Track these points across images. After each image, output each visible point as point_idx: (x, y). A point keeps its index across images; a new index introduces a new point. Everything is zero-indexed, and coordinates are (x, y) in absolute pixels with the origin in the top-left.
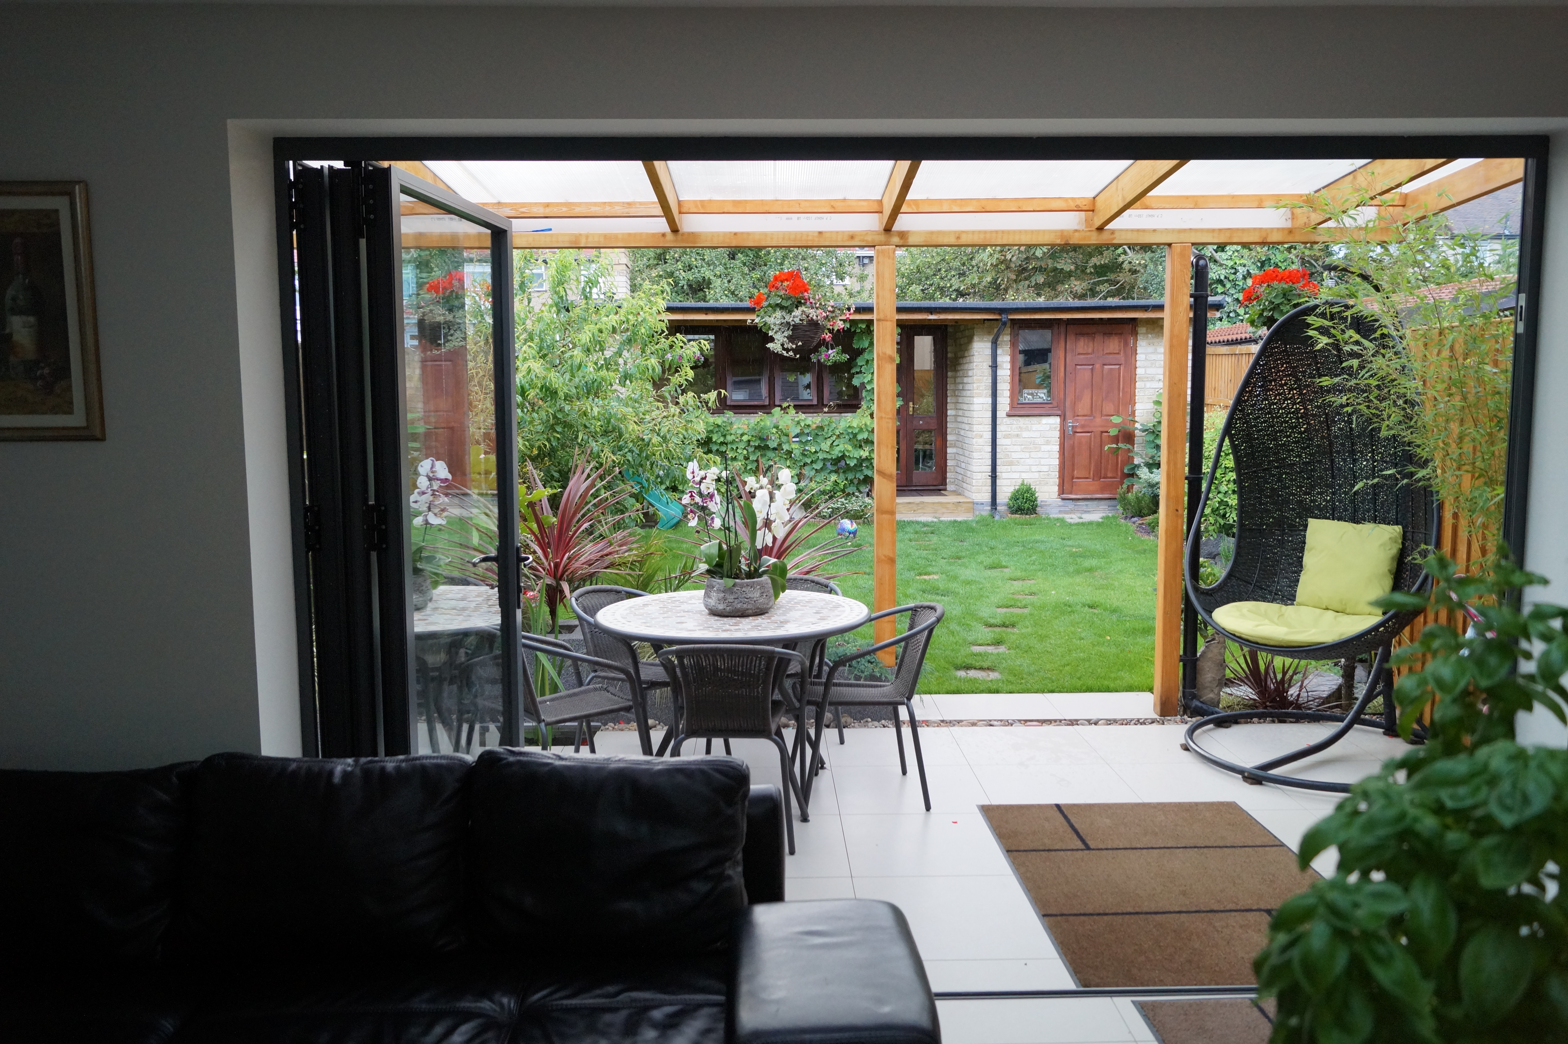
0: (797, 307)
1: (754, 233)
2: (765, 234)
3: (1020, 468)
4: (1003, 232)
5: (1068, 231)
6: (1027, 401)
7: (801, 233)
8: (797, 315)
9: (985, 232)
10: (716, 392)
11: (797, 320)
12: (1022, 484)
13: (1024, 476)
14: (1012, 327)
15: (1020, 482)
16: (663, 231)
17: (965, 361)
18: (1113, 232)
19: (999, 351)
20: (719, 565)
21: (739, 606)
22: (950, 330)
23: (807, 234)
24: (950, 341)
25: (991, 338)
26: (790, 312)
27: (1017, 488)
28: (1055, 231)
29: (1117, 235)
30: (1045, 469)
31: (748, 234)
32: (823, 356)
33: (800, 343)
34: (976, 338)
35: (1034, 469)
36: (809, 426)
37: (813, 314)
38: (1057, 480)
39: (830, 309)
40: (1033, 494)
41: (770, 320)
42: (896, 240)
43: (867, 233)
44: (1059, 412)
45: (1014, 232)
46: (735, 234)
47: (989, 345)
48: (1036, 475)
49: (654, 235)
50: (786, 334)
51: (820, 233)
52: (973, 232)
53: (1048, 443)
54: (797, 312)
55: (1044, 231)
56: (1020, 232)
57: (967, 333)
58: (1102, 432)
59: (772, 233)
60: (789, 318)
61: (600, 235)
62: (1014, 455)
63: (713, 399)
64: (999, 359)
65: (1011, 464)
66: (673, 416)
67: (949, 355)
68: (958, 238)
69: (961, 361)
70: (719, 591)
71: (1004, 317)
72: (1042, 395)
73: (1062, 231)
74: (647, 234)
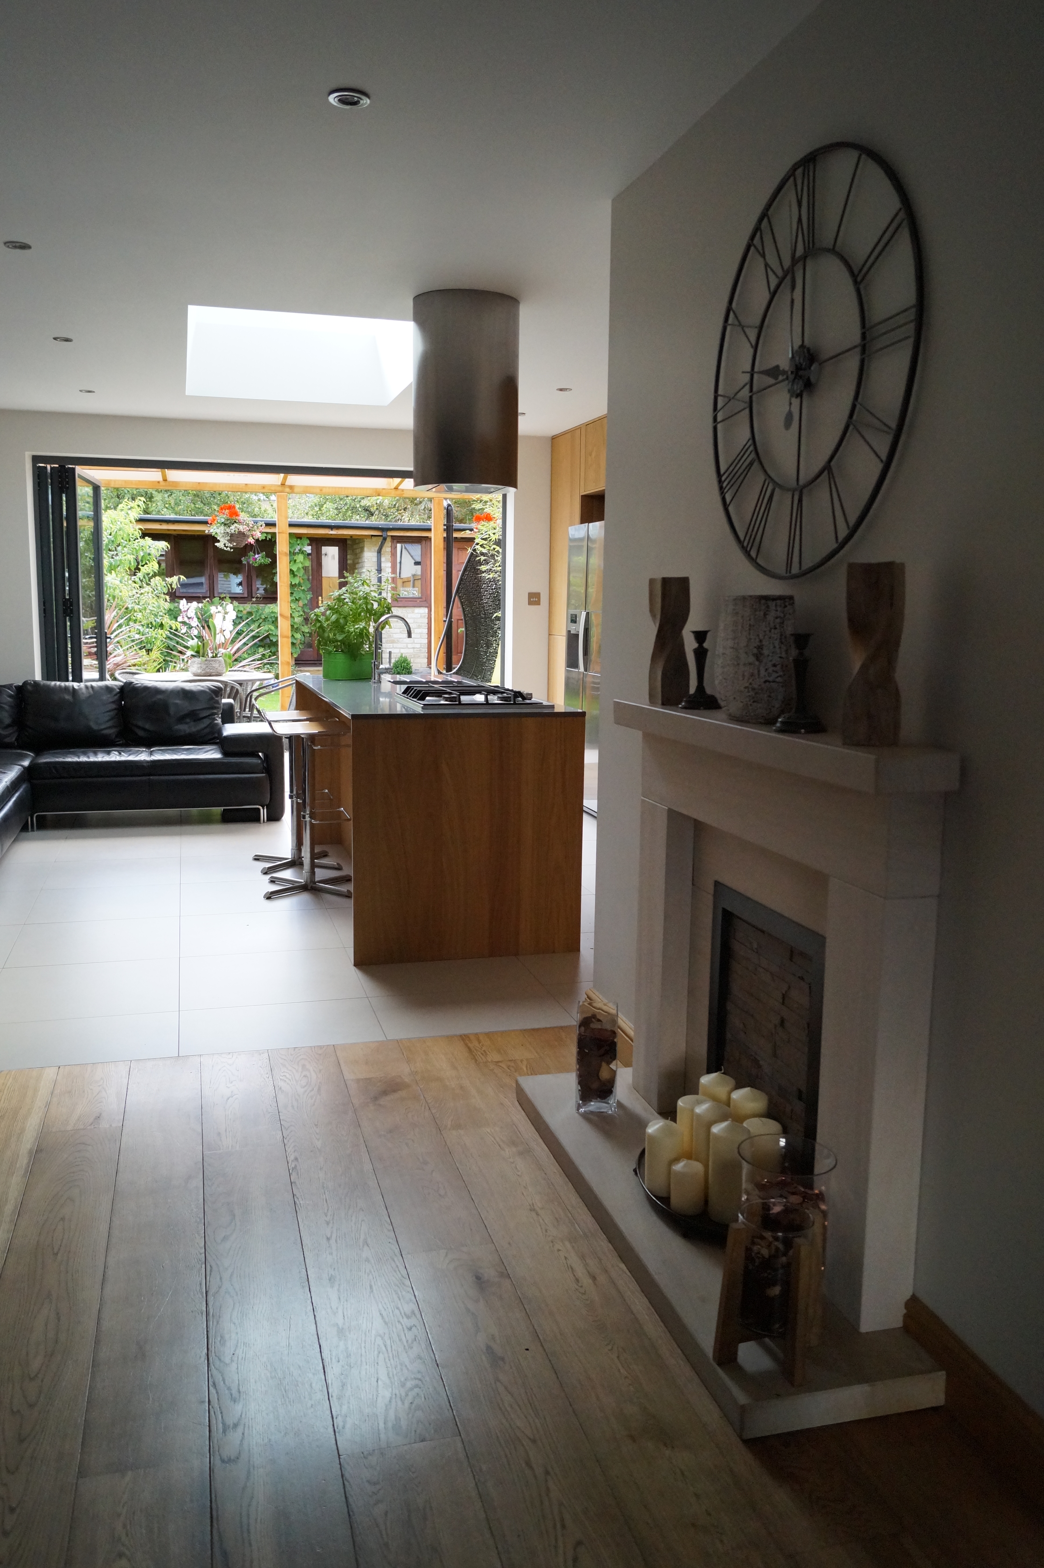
0: (233, 524)
1: (210, 483)
2: (215, 484)
3: (399, 645)
4: (345, 488)
5: (379, 489)
6: (404, 596)
7: (236, 484)
8: (233, 528)
9: (335, 488)
10: (177, 577)
11: (233, 532)
12: (401, 657)
13: (403, 651)
14: (392, 542)
15: (400, 655)
16: (158, 480)
17: (360, 565)
18: (403, 490)
19: (383, 559)
20: (198, 652)
21: (208, 670)
22: (349, 542)
23: (239, 485)
24: (349, 552)
25: (377, 548)
26: (229, 526)
27: (397, 659)
28: (373, 489)
29: (405, 492)
30: (418, 646)
31: (206, 483)
32: (251, 559)
33: (235, 544)
34: (366, 549)
35: (410, 646)
36: (241, 611)
37: (242, 528)
38: (427, 654)
39: (251, 526)
40: (408, 664)
41: (218, 531)
42: (287, 490)
43: (272, 485)
44: (427, 605)
45: (351, 488)
46: (199, 483)
47: (376, 554)
48: (411, 651)
49: (153, 482)
50: (227, 538)
51: (246, 484)
52: (329, 487)
53: (419, 627)
54: (233, 527)
55: (367, 489)
56: (354, 488)
57: (361, 545)
58: (458, 620)
59: (220, 484)
60: (228, 530)
61: (122, 481)
62: (395, 636)
63: (175, 583)
64: (383, 565)
65: (393, 642)
66: (148, 593)
67: (349, 562)
68: (321, 490)
69: (357, 566)
70: (198, 663)
71: (384, 534)
72: (415, 592)
73: (376, 489)
74: (150, 481)
